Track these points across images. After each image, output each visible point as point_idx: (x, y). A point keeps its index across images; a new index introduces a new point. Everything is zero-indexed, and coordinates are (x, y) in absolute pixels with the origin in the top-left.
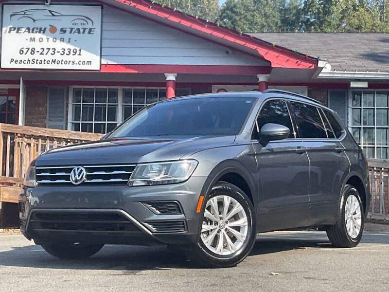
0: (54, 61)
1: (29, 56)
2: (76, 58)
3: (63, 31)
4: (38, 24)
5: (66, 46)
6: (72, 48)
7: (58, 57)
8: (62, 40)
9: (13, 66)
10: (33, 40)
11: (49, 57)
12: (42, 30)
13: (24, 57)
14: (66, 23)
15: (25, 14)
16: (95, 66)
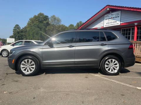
0: (112, 25)
1: (108, 24)
2: (116, 23)
3: (114, 18)
4: (109, 18)
5: (114, 21)
6: (115, 21)
7: (113, 23)
8: (113, 20)
9: (106, 27)
10: (108, 21)
11: (111, 24)
12: (110, 19)
13: (107, 25)
14: (114, 16)
15: (108, 16)
16: (119, 24)
